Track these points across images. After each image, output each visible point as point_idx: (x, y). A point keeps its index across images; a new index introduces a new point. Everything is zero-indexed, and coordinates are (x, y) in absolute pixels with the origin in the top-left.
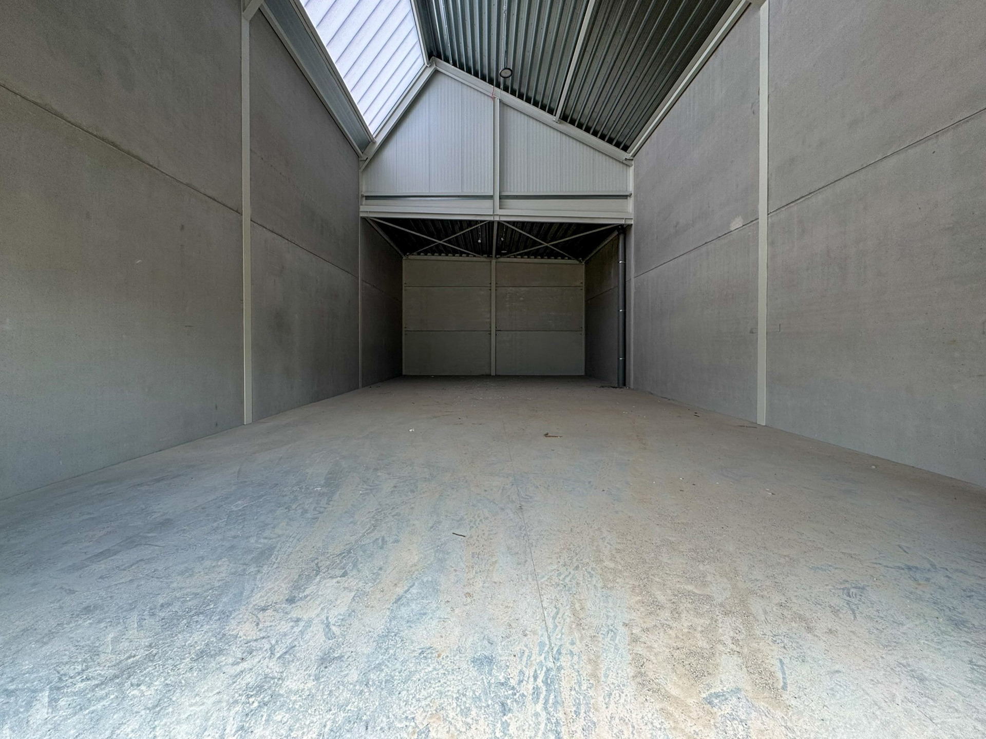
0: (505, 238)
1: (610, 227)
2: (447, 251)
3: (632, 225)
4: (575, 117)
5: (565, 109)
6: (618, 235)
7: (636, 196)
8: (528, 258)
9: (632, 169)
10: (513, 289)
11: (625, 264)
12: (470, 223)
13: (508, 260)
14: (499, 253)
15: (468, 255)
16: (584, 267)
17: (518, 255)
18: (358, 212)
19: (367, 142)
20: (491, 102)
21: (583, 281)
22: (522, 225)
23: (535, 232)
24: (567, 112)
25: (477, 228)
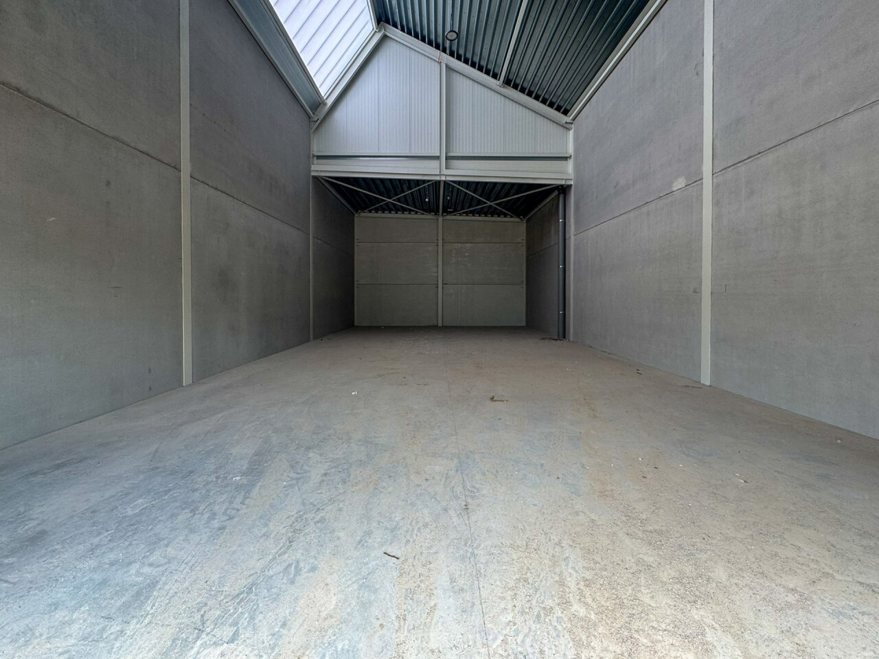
0: (452, 197)
1: (550, 187)
2: (397, 209)
3: (571, 185)
4: (518, 81)
5: (509, 73)
6: (558, 196)
7: (576, 158)
8: (473, 216)
9: (571, 132)
10: (459, 245)
11: (565, 222)
12: (418, 182)
13: (454, 217)
14: (445, 211)
15: (416, 213)
16: (525, 224)
17: (463, 213)
18: (310, 171)
19: (318, 103)
20: (437, 66)
21: (524, 238)
22: (468, 185)
23: (480, 191)
24: (511, 77)
25: (424, 187)
